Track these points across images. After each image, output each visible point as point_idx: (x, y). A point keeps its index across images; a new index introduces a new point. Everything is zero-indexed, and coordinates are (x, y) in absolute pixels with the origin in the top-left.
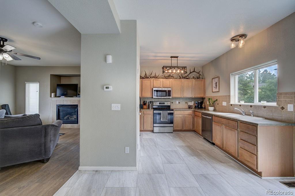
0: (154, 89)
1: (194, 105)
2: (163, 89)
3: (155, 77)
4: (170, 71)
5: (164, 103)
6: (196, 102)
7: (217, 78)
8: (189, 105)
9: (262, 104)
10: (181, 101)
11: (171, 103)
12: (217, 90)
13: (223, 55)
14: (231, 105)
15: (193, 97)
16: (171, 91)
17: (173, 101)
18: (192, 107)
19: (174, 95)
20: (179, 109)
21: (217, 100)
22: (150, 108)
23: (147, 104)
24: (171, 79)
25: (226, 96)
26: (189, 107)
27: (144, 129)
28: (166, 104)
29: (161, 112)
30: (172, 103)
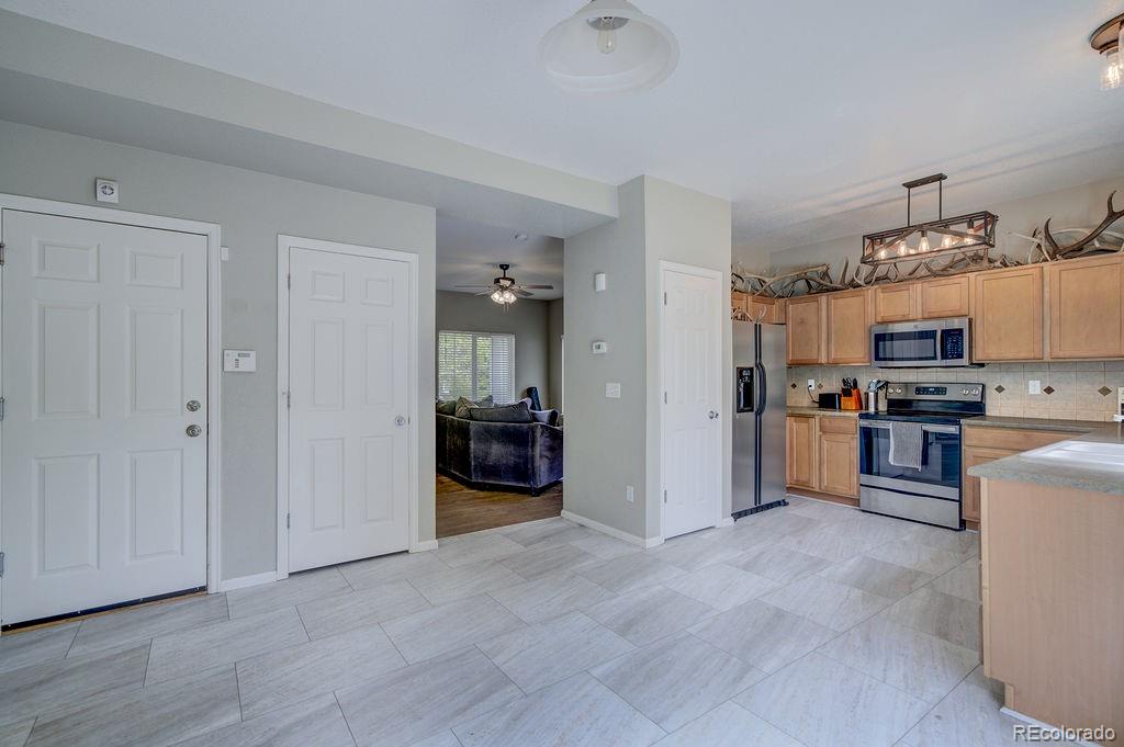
4: (902, 250)
5: (943, 391)
11: (994, 393)
16: (961, 331)
19: (984, 348)
24: (972, 276)
27: (820, 488)
29: (890, 425)
30: (1000, 389)
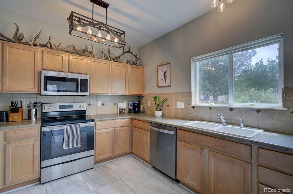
0: (45, 73)
1: (128, 108)
2: (70, 76)
3: (49, 45)
4: (89, 32)
5: (72, 107)
6: (130, 103)
7: (166, 65)
8: (120, 108)
9: (251, 105)
10: (106, 100)
11: (88, 106)
12: (167, 83)
13: (178, 29)
14: (193, 107)
15: (128, 94)
16: (87, 80)
17: (92, 102)
18: (124, 111)
19: (93, 89)
20: (103, 117)
21: (166, 100)
22: (33, 119)
23: (25, 109)
24: (89, 58)
25: (183, 93)
26: (119, 111)
28: (77, 107)
30: (90, 105)
